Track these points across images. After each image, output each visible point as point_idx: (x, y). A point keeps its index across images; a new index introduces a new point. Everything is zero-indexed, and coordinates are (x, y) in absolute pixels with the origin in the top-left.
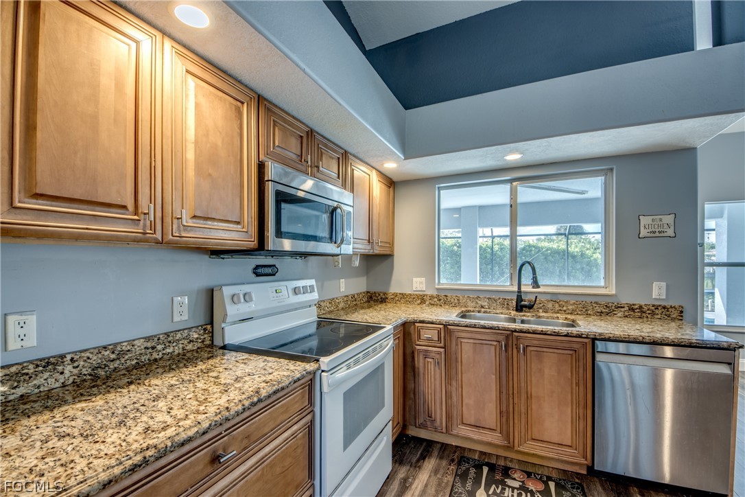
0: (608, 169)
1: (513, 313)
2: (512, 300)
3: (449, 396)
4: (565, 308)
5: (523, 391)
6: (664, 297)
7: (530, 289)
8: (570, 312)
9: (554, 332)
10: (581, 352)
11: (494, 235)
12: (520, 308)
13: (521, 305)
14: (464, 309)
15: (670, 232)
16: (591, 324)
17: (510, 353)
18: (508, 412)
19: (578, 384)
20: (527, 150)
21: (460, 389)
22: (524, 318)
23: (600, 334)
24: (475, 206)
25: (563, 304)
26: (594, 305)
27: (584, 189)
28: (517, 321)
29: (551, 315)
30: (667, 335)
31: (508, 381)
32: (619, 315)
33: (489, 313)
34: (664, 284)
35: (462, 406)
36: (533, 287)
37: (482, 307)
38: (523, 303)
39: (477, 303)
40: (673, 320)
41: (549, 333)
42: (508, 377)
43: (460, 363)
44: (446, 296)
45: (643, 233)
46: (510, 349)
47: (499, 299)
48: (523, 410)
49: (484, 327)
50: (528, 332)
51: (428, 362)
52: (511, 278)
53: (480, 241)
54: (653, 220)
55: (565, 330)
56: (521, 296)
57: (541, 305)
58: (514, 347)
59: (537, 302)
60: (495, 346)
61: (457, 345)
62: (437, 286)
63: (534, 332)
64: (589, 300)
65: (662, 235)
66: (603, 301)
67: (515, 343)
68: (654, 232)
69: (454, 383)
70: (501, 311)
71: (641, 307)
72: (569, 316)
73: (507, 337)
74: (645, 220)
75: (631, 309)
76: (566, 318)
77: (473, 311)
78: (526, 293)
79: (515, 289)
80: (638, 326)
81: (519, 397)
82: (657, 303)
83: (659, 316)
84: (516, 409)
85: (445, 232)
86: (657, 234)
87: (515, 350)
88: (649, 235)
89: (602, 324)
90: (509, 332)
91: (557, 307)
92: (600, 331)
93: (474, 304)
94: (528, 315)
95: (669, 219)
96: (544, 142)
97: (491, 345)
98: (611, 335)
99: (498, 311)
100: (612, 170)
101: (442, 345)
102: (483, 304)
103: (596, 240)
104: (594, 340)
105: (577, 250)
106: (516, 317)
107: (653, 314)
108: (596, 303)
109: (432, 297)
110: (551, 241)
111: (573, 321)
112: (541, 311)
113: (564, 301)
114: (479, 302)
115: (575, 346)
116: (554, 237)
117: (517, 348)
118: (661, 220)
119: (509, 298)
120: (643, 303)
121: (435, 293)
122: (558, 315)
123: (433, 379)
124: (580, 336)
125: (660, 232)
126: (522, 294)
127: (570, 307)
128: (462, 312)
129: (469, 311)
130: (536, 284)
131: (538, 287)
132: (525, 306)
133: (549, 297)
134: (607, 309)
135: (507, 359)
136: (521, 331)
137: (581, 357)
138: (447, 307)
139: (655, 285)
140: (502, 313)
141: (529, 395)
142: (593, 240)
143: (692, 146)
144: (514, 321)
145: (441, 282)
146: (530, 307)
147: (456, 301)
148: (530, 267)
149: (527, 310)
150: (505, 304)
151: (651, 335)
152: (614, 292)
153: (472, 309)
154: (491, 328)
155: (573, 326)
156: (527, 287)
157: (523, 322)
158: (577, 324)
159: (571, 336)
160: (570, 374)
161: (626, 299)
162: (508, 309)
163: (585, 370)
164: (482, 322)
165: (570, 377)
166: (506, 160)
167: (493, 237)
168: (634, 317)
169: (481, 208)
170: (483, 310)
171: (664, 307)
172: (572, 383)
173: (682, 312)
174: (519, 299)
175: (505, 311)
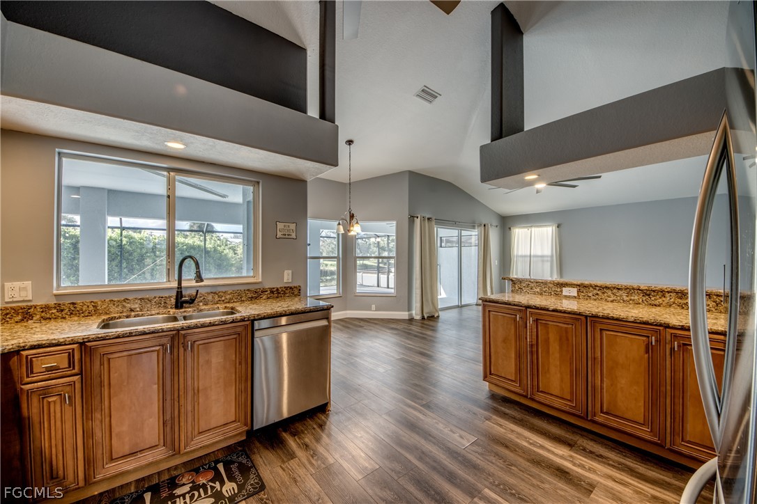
0: (255, 182)
1: (172, 311)
2: (170, 297)
3: (88, 435)
4: (223, 298)
5: (190, 389)
6: (290, 281)
7: (194, 283)
8: (227, 301)
9: (222, 322)
10: (244, 333)
11: (123, 226)
12: (179, 304)
13: (181, 301)
14: (105, 317)
15: (294, 236)
16: (248, 308)
17: (176, 354)
18: (172, 418)
19: (240, 363)
20: (192, 143)
21: (107, 419)
22: (185, 314)
23: (258, 315)
24: (103, 189)
25: (222, 294)
26: (247, 292)
27: (225, 194)
28: (178, 318)
29: (212, 306)
30: (298, 307)
31: (172, 385)
32: (264, 297)
33: (142, 315)
34: (290, 272)
35: (111, 439)
36: (197, 282)
37: (132, 310)
38: (183, 299)
39: (124, 307)
40: (296, 296)
41: (216, 323)
42: (172, 380)
43: (106, 387)
44: (73, 304)
45: (279, 235)
46: (176, 350)
47: (155, 298)
48: (189, 408)
49: (144, 333)
50: (196, 327)
51: (49, 403)
52: (168, 274)
53: (109, 233)
54: (285, 226)
55: (230, 317)
56: (181, 292)
57: (202, 298)
58: (181, 346)
59: (198, 295)
60: (158, 351)
61: (102, 364)
62: (55, 292)
63: (203, 326)
64: (242, 288)
65: (289, 237)
66: (252, 288)
67: (181, 341)
68: (285, 235)
69: (97, 415)
70: (158, 312)
71: (277, 289)
72: (228, 305)
73: (173, 338)
74: (280, 226)
75: (272, 292)
76: (226, 307)
77: (120, 317)
78: (187, 288)
79: (175, 285)
80: (279, 304)
81: (186, 398)
82: (286, 285)
83: (288, 295)
84: (182, 410)
85: (67, 216)
86: (287, 236)
87: (182, 350)
88: (282, 236)
89: (255, 306)
90: (174, 332)
91: (217, 298)
92: (257, 313)
93: (120, 309)
94: (189, 311)
95: (293, 226)
96: (211, 141)
97: (152, 351)
98: (265, 314)
99: (153, 312)
100: (258, 183)
101: (76, 370)
102: (133, 307)
103: (224, 238)
104: (253, 321)
105: (210, 246)
106: (175, 315)
107: (285, 293)
108: (248, 290)
109: (46, 308)
110: (186, 237)
111: (232, 308)
112: (201, 304)
113: (222, 292)
114: (129, 305)
115: (239, 330)
116: (188, 233)
117: (183, 347)
118: (289, 226)
119: (167, 295)
120: (278, 287)
121: (52, 302)
122: (218, 305)
123: (59, 423)
124: (243, 320)
125: (288, 235)
126: (183, 290)
127: (228, 297)
128: (103, 321)
129: (112, 319)
130: (199, 278)
131: (202, 281)
132: (186, 302)
133: (209, 290)
134: (255, 294)
135: (172, 362)
136: (189, 328)
137: (243, 338)
138: (76, 318)
139: (286, 272)
140: (158, 314)
141: (196, 391)
142: (222, 238)
143: (303, 178)
144: (175, 319)
145: (62, 285)
146: (192, 301)
147: (91, 308)
148: (192, 262)
149: (187, 305)
150: (161, 302)
151: (289, 308)
152: (260, 280)
153: (116, 315)
154: (153, 332)
155: (232, 313)
156: (189, 281)
157: (185, 318)
158: (237, 310)
159: (236, 322)
160: (234, 356)
161: (268, 285)
162: (165, 307)
163: (246, 348)
164: (140, 328)
165: (234, 359)
166: (166, 146)
167: (123, 229)
168: (273, 298)
169: (111, 192)
170: (133, 314)
171: (291, 288)
172: (236, 364)
173: (300, 290)
174: (179, 294)
175: (162, 310)
